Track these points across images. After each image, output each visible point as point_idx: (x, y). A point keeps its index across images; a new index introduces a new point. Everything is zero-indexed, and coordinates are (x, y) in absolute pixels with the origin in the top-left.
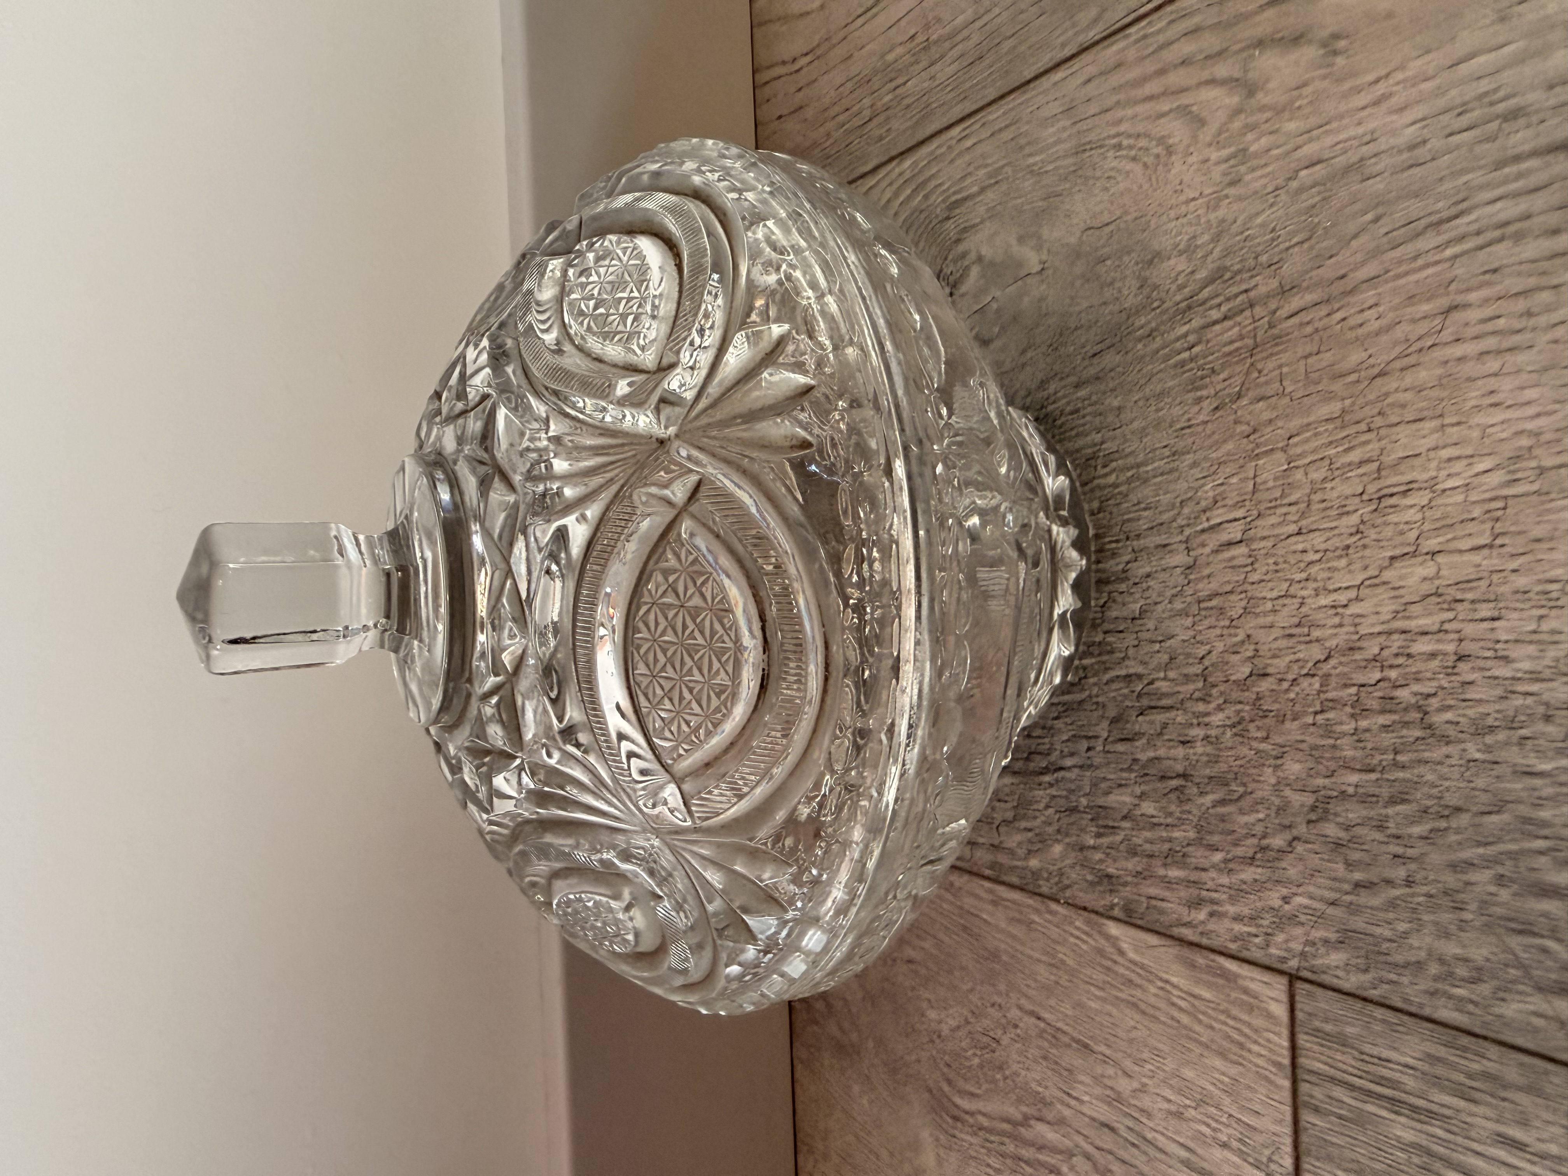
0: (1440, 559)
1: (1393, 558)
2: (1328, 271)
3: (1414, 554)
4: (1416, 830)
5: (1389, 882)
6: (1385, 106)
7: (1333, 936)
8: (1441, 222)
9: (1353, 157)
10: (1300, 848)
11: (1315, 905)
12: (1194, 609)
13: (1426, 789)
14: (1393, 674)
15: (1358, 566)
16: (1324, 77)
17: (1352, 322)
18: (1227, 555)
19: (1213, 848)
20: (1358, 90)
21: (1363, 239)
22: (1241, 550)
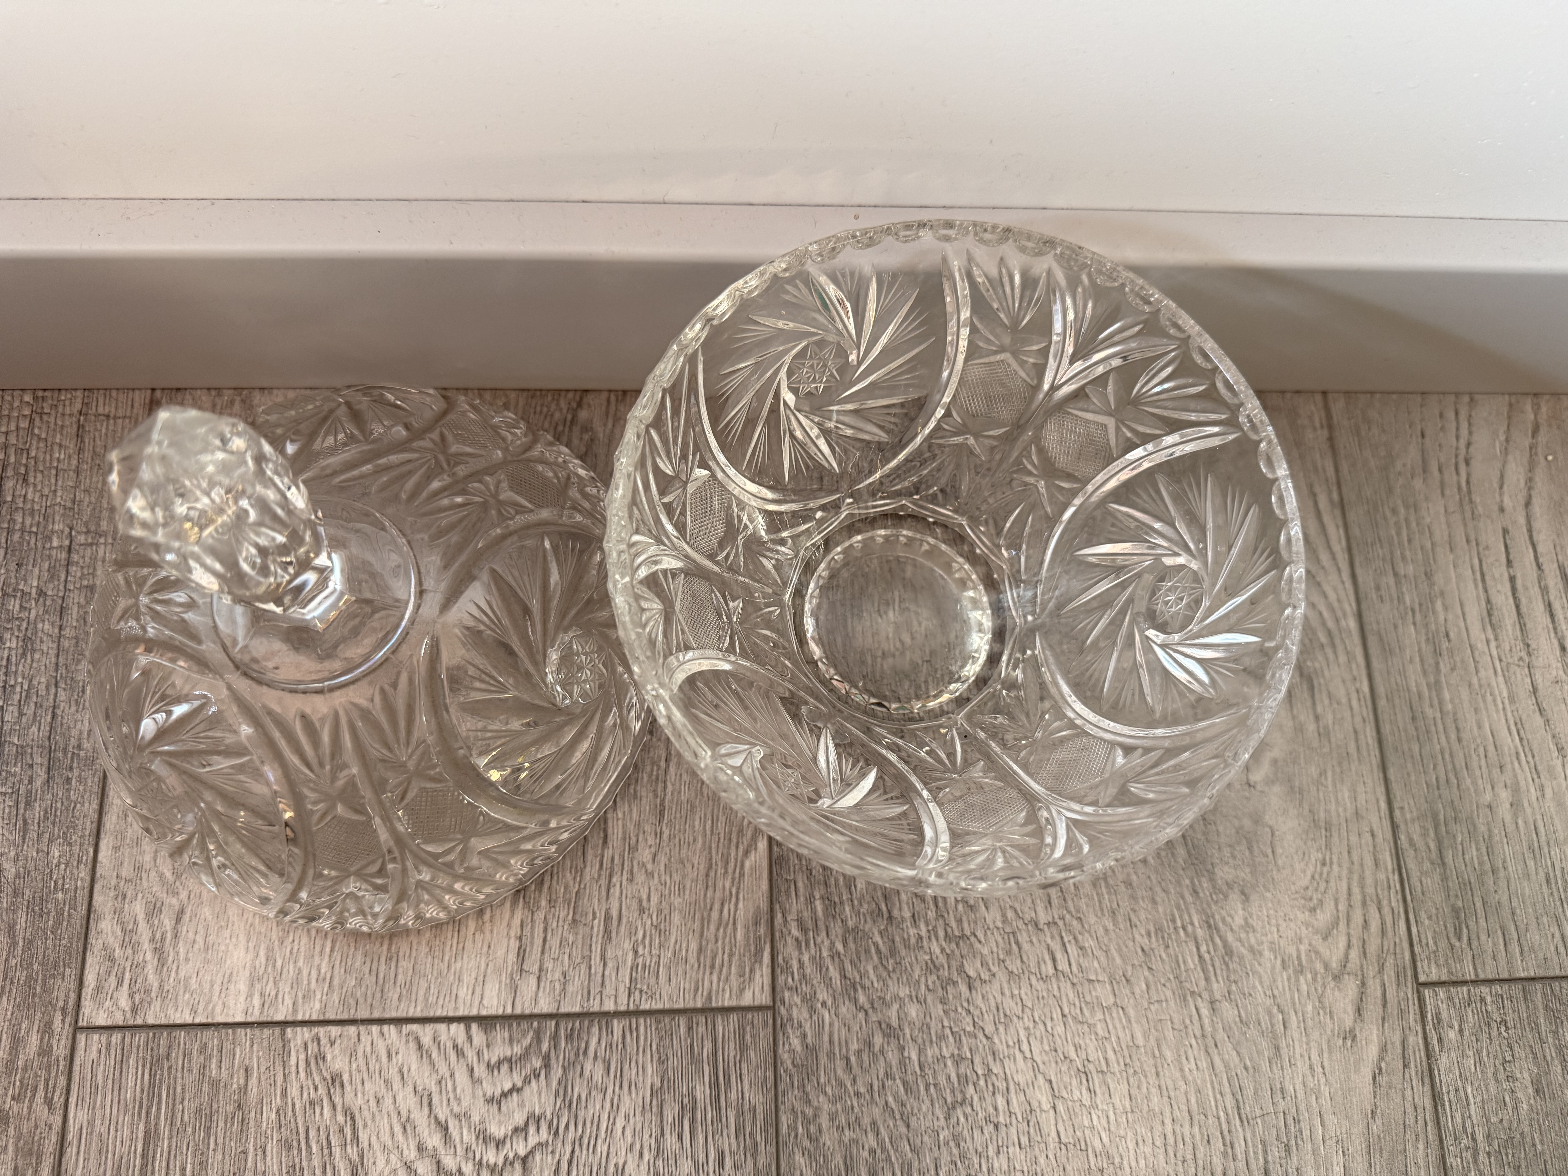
0: (1052, 1112)
1: (1050, 1082)
2: (1221, 1035)
3: (1054, 1096)
4: (890, 1099)
5: (854, 1080)
6: (1308, 1072)
7: (809, 1040)
8: (1238, 1108)
9: (1284, 1051)
10: (861, 1015)
11: (827, 1028)
12: (1008, 930)
13: (915, 1104)
14: (982, 1082)
15: (1046, 1059)
16: (1333, 1031)
17: (1190, 1052)
18: (1047, 957)
19: (845, 943)
20: (1321, 1055)
21: (1236, 1059)
22: (1051, 971)
